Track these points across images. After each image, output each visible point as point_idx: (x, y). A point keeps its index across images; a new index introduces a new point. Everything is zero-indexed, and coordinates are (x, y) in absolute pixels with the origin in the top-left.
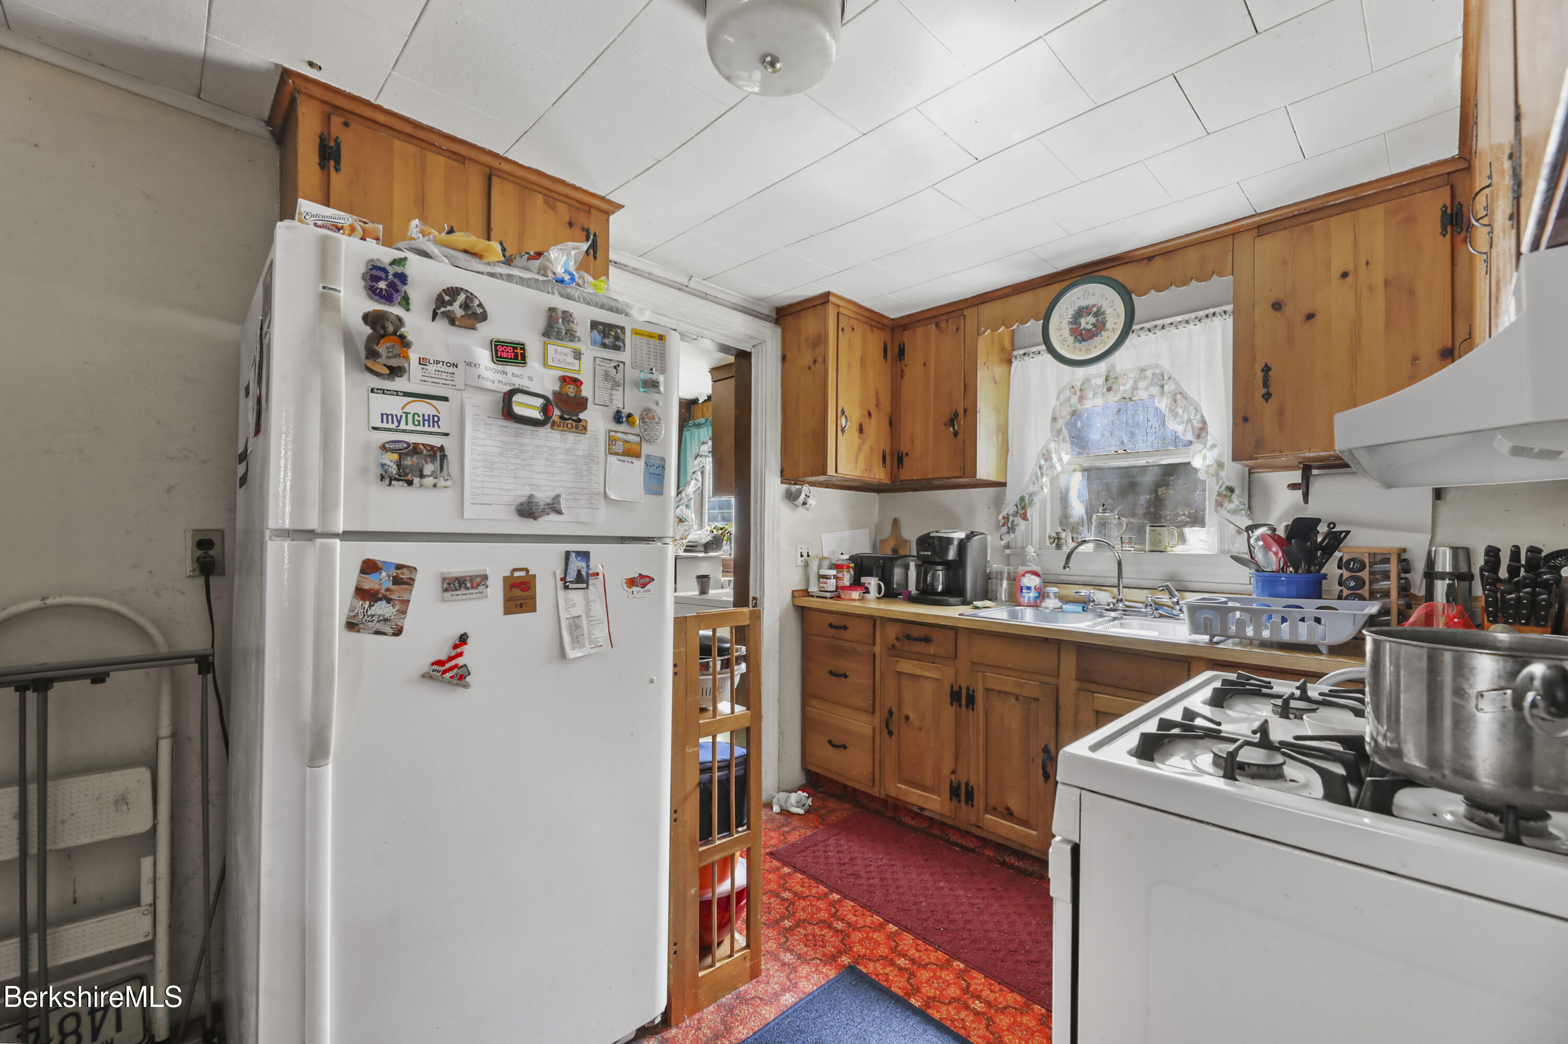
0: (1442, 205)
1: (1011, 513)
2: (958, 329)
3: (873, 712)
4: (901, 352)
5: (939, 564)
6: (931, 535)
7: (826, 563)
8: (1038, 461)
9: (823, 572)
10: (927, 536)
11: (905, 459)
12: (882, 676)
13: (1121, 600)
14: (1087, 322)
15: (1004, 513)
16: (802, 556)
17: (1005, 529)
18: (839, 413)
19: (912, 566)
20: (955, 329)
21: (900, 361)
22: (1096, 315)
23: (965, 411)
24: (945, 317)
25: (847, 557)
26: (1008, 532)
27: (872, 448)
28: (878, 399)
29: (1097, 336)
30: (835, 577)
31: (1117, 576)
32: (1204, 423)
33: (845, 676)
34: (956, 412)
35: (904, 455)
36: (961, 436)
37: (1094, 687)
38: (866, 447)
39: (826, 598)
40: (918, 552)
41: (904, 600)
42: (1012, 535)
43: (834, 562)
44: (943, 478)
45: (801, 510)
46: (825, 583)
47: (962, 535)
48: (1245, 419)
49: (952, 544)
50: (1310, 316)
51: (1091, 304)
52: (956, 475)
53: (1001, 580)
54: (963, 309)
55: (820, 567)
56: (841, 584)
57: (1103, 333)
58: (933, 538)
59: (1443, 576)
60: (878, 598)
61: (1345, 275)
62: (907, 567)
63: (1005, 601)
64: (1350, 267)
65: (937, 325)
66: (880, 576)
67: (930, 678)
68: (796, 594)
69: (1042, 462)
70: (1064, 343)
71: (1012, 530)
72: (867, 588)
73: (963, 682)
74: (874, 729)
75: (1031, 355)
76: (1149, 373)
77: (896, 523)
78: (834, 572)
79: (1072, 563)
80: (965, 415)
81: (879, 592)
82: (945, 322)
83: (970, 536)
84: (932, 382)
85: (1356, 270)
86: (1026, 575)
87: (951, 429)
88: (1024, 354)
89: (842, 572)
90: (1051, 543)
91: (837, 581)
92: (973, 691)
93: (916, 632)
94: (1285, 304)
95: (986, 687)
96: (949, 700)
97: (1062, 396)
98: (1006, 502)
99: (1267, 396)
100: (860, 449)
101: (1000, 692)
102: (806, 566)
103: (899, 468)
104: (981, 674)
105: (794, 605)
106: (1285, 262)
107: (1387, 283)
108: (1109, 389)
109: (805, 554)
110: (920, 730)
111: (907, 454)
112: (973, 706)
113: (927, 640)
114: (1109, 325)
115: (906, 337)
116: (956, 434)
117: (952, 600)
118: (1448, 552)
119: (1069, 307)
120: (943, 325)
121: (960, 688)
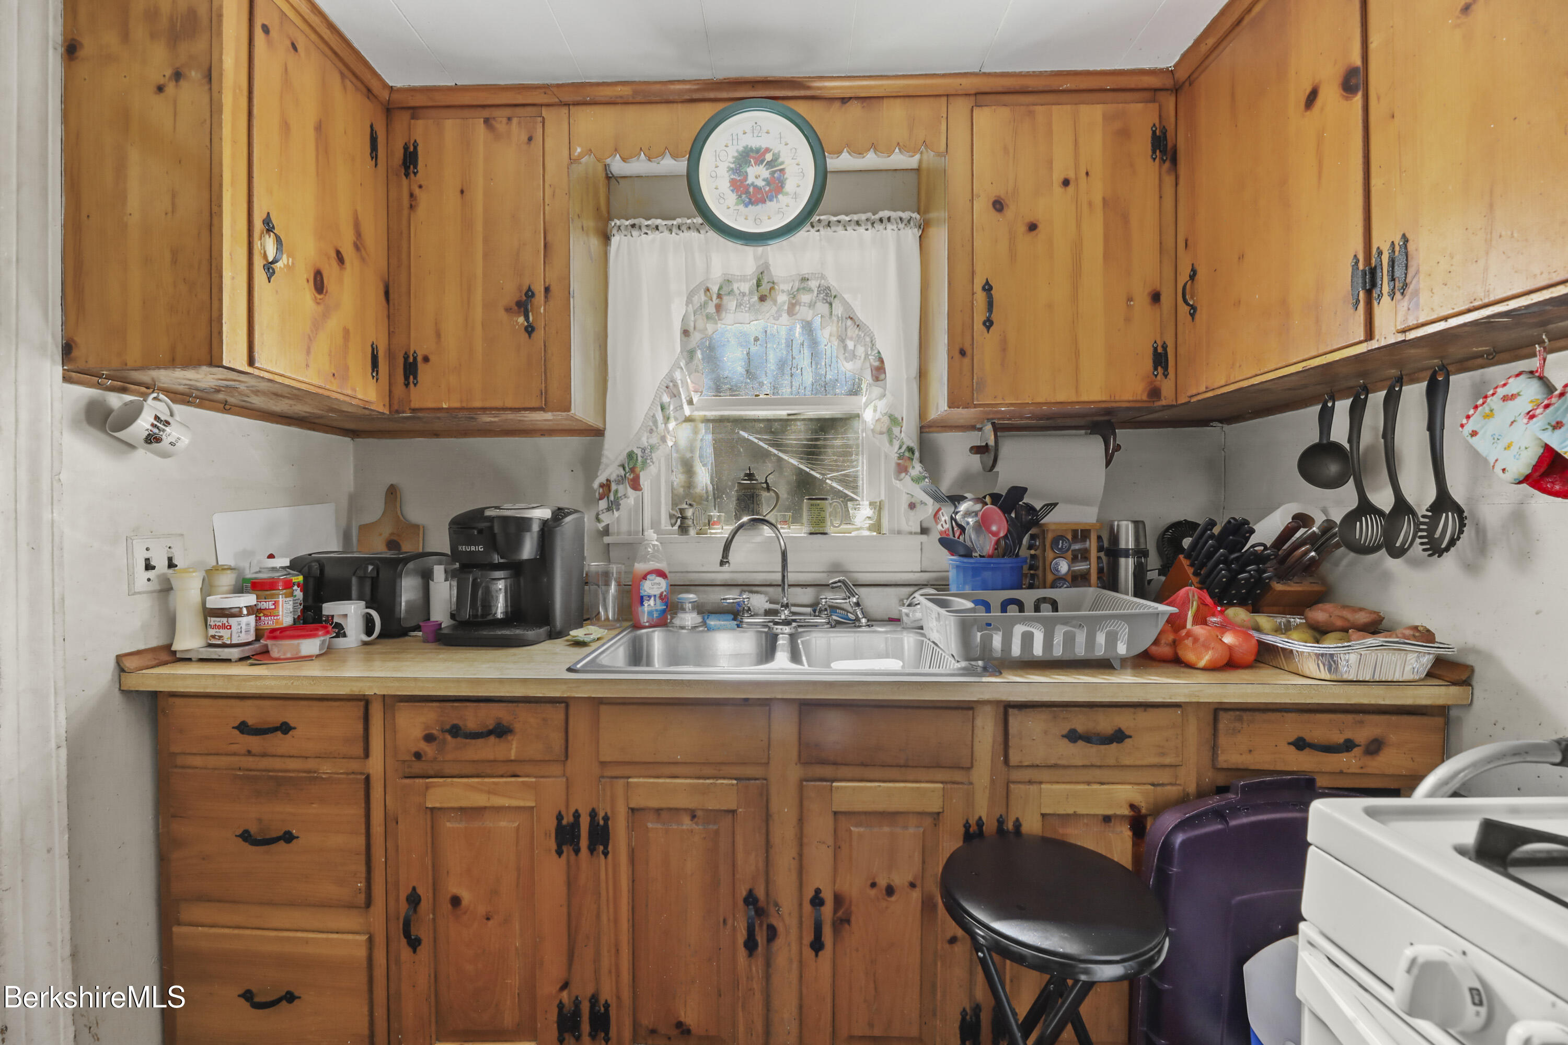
0: (1152, 125)
1: (613, 478)
2: (530, 139)
3: (368, 903)
4: (410, 160)
5: (499, 567)
6: (488, 513)
7: (227, 580)
8: (658, 395)
9: (214, 602)
10: (477, 515)
11: (421, 366)
12: (390, 820)
13: (786, 606)
14: (757, 174)
15: (602, 479)
16: (149, 567)
17: (603, 504)
18: (258, 225)
19: (439, 571)
20: (524, 138)
21: (407, 175)
22: (770, 164)
23: (547, 290)
24: (508, 112)
25: (286, 562)
26: (609, 509)
27: (346, 332)
28: (358, 234)
29: (771, 200)
30: (252, 610)
31: (780, 569)
32: (881, 361)
33: (288, 837)
34: (529, 289)
35: (419, 359)
36: (539, 334)
37: (828, 771)
38: (334, 324)
39: (228, 661)
40: (454, 548)
41: (426, 641)
42: (616, 514)
43: (249, 575)
44: (504, 409)
45: (143, 455)
46: (224, 627)
47: (545, 513)
48: (963, 353)
49: (529, 529)
50: (1033, 227)
51: (764, 146)
52: (533, 405)
53: (607, 584)
54: (541, 105)
55: (207, 589)
56: (269, 623)
57: (780, 196)
58: (491, 519)
59: (1126, 554)
60: (365, 643)
61: (1066, 183)
62: (427, 576)
63: (618, 620)
64: (1071, 175)
65: (486, 121)
66: (368, 596)
67: (509, 808)
68: (129, 664)
69: (666, 399)
70: (722, 201)
71: (614, 506)
72: (339, 626)
73: (582, 804)
74: (371, 941)
75: (644, 230)
76: (813, 284)
77: (392, 493)
78: (250, 599)
79: (731, 557)
80: (546, 297)
81: (369, 630)
82: (505, 120)
83: (559, 514)
84: (479, 227)
85: (1076, 179)
86: (648, 577)
87: (521, 320)
88: (633, 226)
89: (272, 596)
90: (673, 525)
91: (258, 619)
92: (606, 818)
93: (472, 719)
94: (1007, 205)
95: (632, 805)
96: (553, 846)
97: (696, 299)
98: (604, 460)
99: (988, 324)
100: (317, 325)
101: (658, 811)
102: (166, 589)
103: (407, 385)
104: (622, 781)
105: (122, 691)
106: (1006, 150)
107: (1105, 201)
108: (762, 299)
109: (160, 563)
110: (488, 919)
111: (426, 359)
112: (606, 847)
113: (501, 731)
114: (789, 186)
115: (421, 130)
116: (530, 330)
117: (531, 634)
118: (1131, 526)
119: (730, 143)
120: (501, 126)
121: (577, 815)
